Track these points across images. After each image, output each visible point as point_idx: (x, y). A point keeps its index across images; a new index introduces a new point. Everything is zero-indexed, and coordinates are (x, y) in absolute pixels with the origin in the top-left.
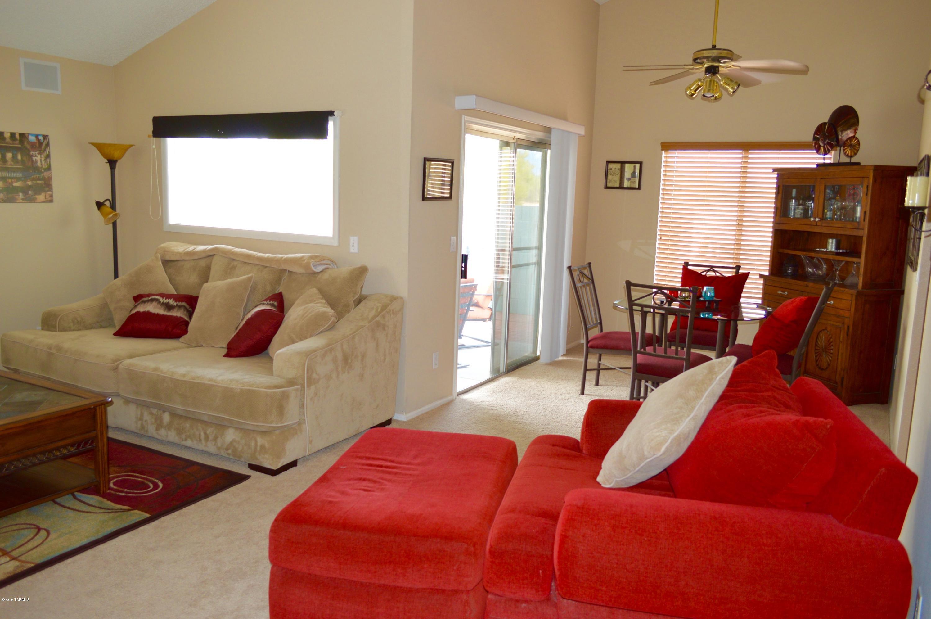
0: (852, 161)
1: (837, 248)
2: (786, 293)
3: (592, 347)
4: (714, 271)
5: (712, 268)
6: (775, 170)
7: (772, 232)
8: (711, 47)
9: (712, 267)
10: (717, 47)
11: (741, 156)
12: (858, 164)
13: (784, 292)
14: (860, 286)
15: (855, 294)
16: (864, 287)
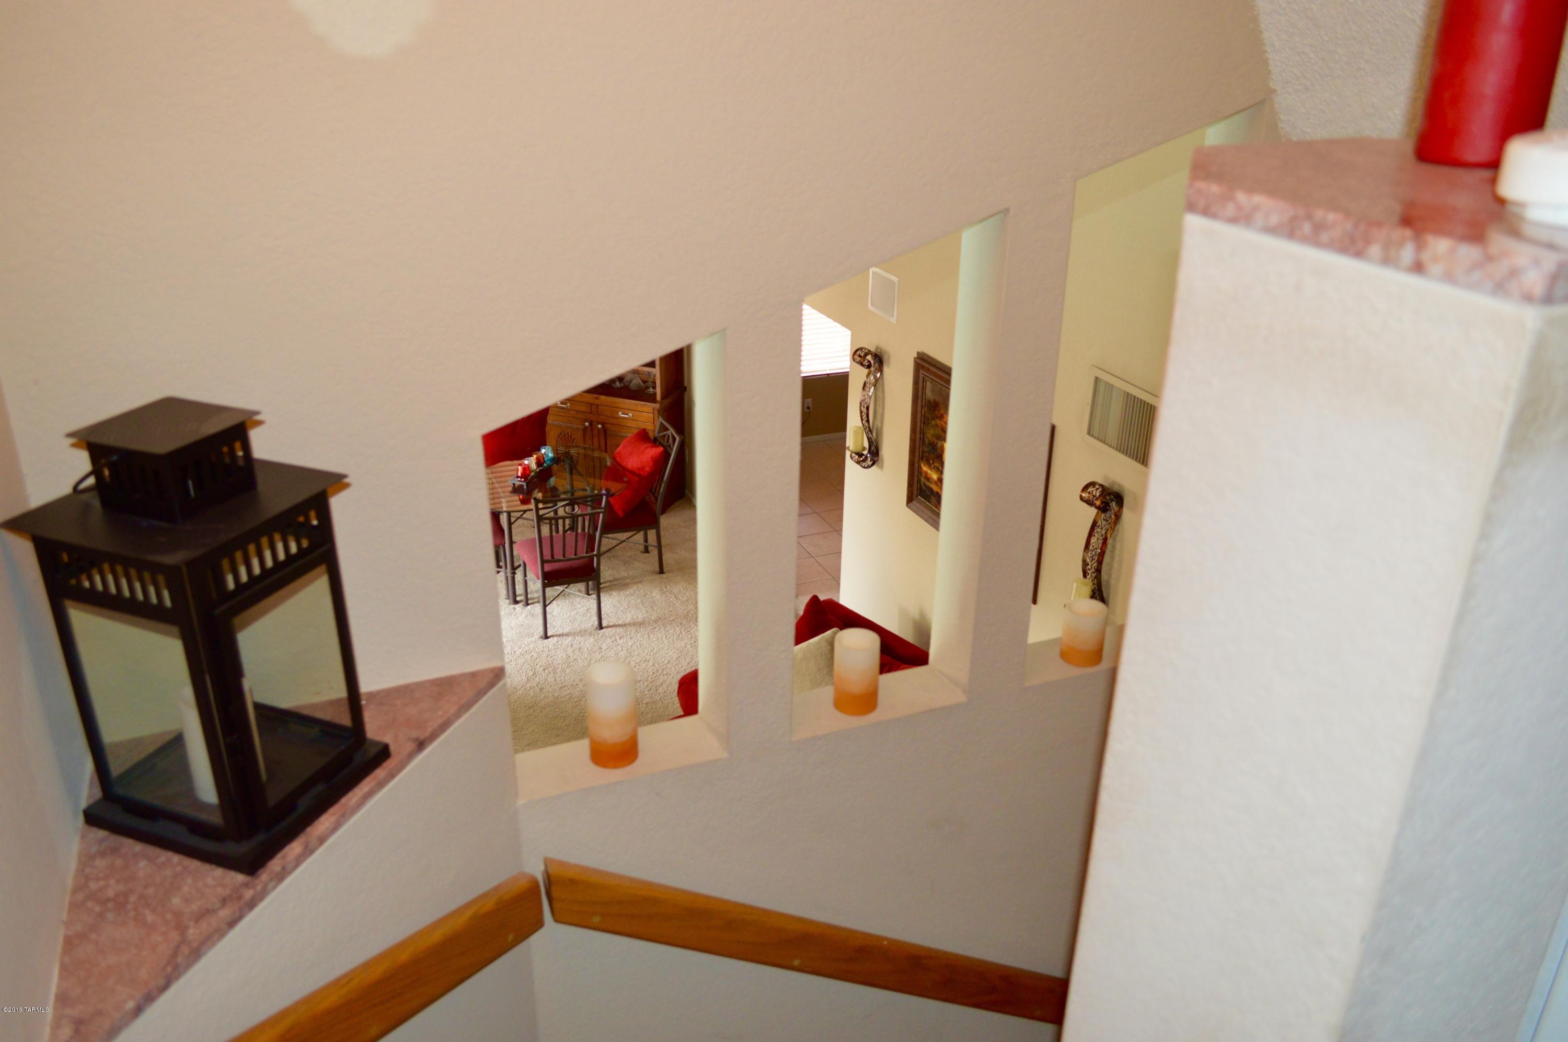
2: (569, 405)
14: (659, 397)
15: (659, 408)
16: (663, 398)
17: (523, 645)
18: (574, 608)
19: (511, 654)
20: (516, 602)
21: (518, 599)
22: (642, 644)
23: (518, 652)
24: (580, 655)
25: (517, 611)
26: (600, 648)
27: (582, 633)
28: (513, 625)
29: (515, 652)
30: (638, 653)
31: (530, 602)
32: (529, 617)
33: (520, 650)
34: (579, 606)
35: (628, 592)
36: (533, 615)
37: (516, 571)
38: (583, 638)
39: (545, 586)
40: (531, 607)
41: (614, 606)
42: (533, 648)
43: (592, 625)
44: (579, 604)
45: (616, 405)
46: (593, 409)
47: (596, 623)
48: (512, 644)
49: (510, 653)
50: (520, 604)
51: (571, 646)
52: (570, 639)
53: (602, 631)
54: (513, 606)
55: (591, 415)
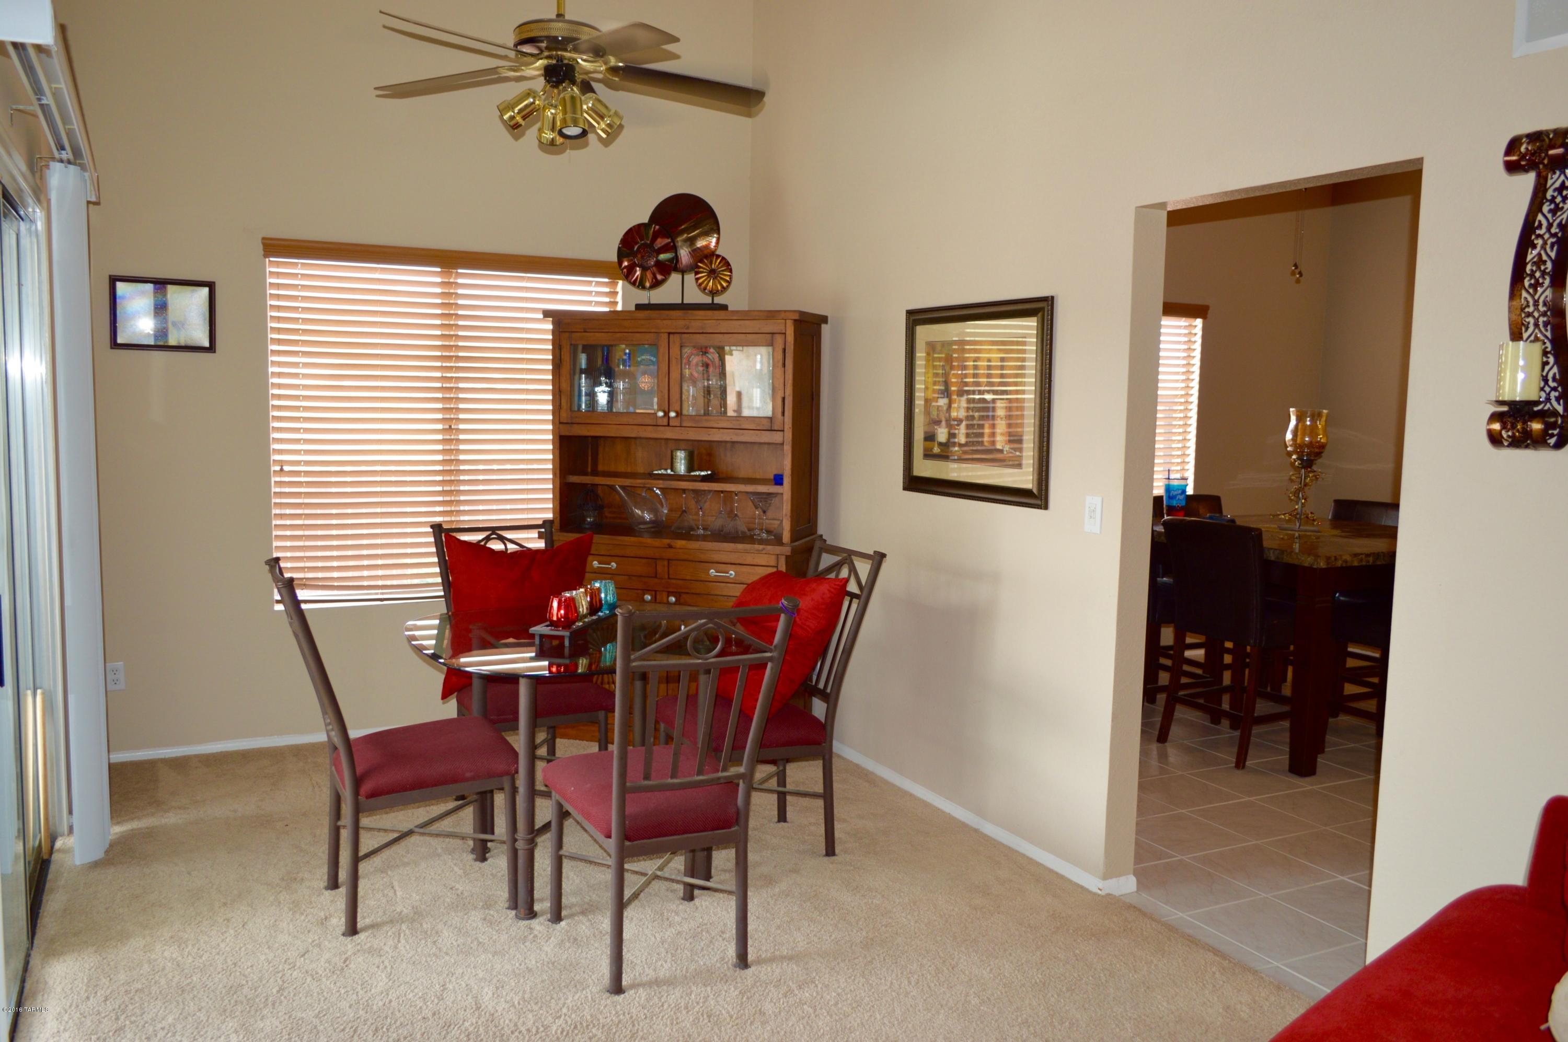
0: (715, 302)
1: (690, 468)
2: (614, 565)
3: (373, 795)
4: (502, 539)
5: (494, 532)
6: (547, 314)
7: (553, 442)
8: (554, 17)
9: (493, 530)
10: (567, 17)
11: (439, 280)
12: (724, 307)
13: (609, 564)
14: (786, 537)
15: (789, 554)
16: (794, 539)
17: (565, 1010)
18: (667, 923)
19: (537, 1032)
20: (531, 914)
21: (537, 907)
22: (858, 998)
23: (554, 1028)
24: (716, 1029)
25: (535, 932)
26: (761, 1013)
27: (706, 976)
28: (532, 963)
29: (546, 1028)
30: (858, 1021)
31: (564, 913)
32: (567, 944)
33: (560, 1022)
34: (677, 919)
35: (777, 890)
36: (575, 939)
37: (539, 840)
38: (709, 989)
39: (623, 856)
40: (568, 924)
41: (758, 918)
42: (591, 1016)
43: (723, 959)
44: (677, 914)
45: (703, 557)
46: (659, 569)
47: (731, 951)
48: (536, 1008)
49: (534, 1030)
50: (541, 919)
51: (686, 1008)
52: (678, 992)
53: (749, 971)
54: (527, 922)
55: (656, 580)
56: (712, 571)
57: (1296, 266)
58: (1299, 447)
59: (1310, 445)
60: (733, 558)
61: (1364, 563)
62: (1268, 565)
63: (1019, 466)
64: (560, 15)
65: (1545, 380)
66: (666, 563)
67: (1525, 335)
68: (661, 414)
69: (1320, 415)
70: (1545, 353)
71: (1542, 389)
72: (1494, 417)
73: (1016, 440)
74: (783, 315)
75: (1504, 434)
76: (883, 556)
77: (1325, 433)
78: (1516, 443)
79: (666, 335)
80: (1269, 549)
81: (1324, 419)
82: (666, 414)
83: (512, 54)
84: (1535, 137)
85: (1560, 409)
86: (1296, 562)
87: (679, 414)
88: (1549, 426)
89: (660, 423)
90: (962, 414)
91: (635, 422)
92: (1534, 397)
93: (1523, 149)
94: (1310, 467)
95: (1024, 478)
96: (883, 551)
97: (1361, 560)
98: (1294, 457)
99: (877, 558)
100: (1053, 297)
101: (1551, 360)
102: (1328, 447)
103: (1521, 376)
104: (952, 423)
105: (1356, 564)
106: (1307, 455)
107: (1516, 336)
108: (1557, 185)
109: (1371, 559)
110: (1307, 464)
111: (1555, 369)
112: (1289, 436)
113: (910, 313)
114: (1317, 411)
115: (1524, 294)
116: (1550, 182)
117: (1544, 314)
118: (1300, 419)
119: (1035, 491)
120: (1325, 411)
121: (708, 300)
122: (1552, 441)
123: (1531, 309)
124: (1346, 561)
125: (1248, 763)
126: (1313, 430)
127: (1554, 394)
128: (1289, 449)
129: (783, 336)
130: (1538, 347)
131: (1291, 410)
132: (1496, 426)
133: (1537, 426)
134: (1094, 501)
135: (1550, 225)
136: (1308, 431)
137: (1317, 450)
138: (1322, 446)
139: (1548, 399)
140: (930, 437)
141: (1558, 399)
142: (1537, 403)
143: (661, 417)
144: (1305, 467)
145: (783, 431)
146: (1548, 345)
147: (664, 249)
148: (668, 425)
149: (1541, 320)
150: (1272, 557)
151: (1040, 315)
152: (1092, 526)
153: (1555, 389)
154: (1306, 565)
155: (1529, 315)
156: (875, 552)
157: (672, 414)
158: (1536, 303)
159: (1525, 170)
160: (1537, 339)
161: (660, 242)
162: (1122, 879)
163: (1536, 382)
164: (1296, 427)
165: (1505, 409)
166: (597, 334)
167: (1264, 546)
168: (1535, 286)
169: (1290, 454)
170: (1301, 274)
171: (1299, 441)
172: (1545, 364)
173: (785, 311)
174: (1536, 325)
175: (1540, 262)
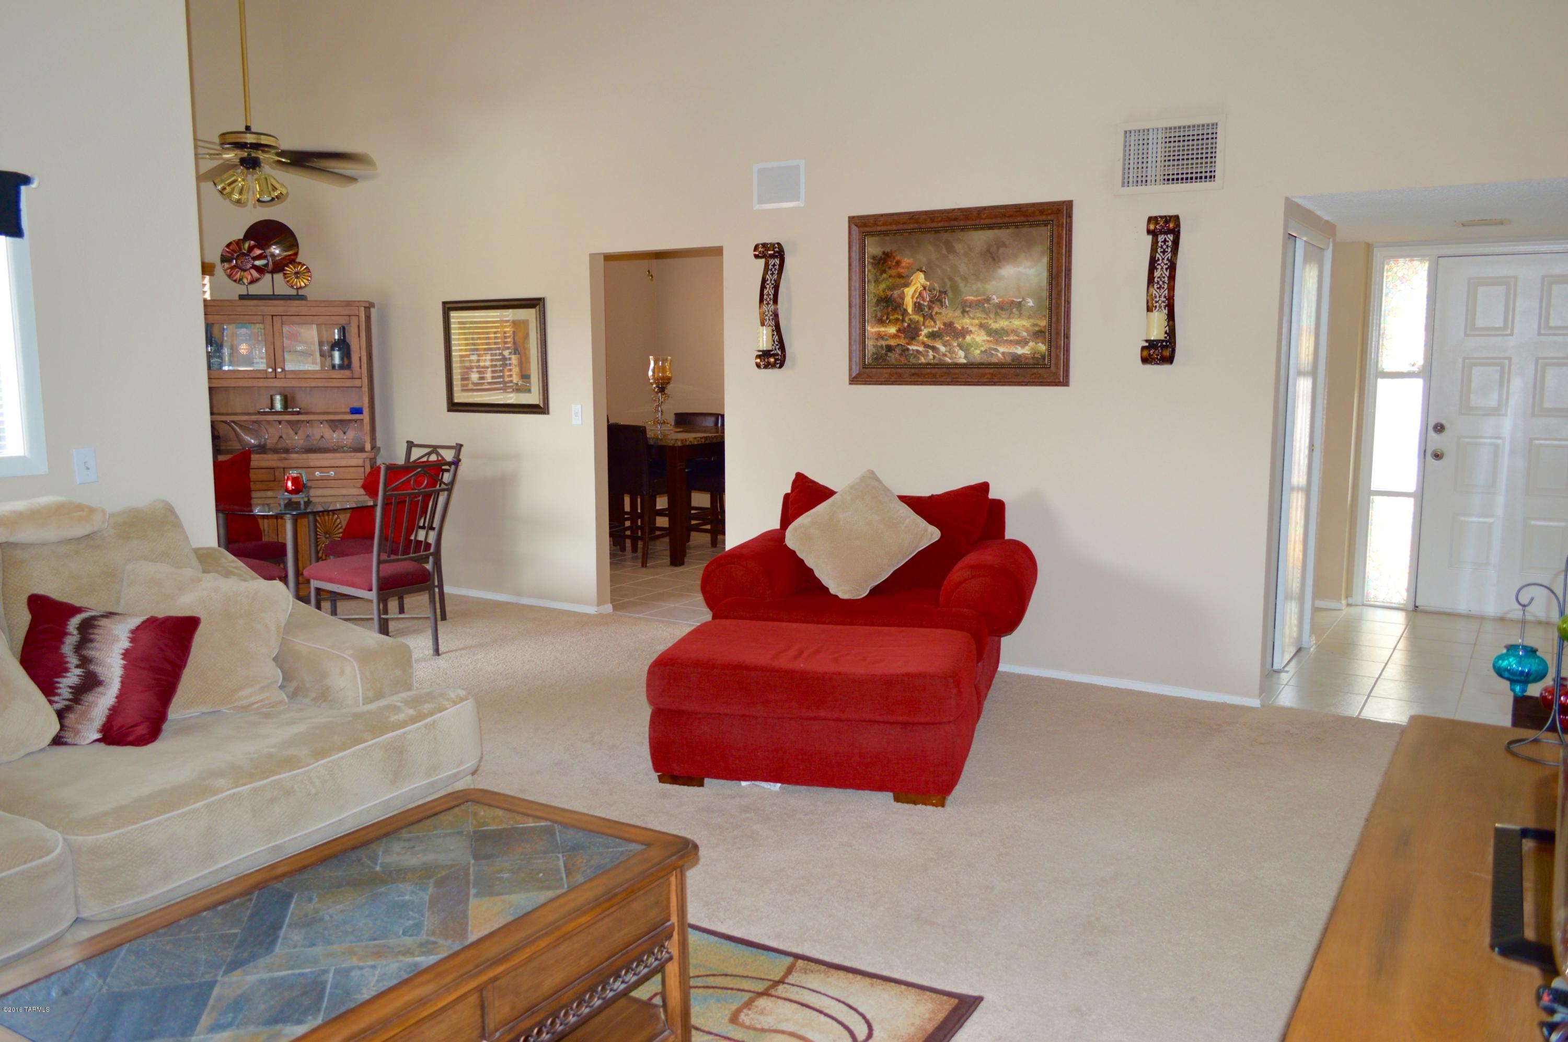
0: (300, 294)
1: (286, 407)
8: (243, 129)
10: (253, 130)
12: (307, 298)
14: (368, 447)
16: (371, 448)
45: (310, 464)
55: (275, 483)
56: (317, 473)
57: (649, 271)
58: (657, 380)
59: (662, 378)
60: (333, 463)
61: (700, 443)
62: (650, 447)
63: (529, 391)
64: (248, 128)
65: (774, 342)
66: (282, 470)
67: (766, 324)
68: (270, 370)
69: (667, 360)
70: (773, 331)
71: (773, 345)
72: (758, 357)
73: (525, 377)
74: (357, 304)
75: (761, 363)
76: (461, 446)
77: (671, 372)
78: (766, 367)
79: (271, 317)
80: (650, 438)
81: (668, 362)
82: (275, 370)
83: (218, 148)
84: (764, 245)
85: (780, 353)
86: (665, 444)
87: (283, 370)
88: (776, 360)
89: (269, 376)
90: (488, 364)
91: (250, 376)
92: (770, 349)
93: (760, 249)
94: (664, 391)
95: (533, 398)
96: (462, 443)
97: (698, 441)
98: (654, 386)
99: (458, 446)
100: (544, 298)
101: (775, 333)
102: (673, 379)
103: (765, 337)
104: (481, 371)
105: (696, 443)
106: (661, 384)
107: (763, 324)
108: (772, 264)
109: (703, 440)
110: (662, 390)
111: (777, 337)
112: (650, 373)
113: (444, 303)
114: (665, 357)
115: (764, 307)
116: (770, 262)
117: (771, 315)
118: (656, 362)
119: (542, 405)
120: (669, 358)
121: (294, 292)
122: (778, 366)
123: (767, 313)
124: (691, 442)
125: (648, 565)
126: (663, 369)
127: (777, 347)
128: (651, 381)
129: (357, 317)
130: (770, 329)
131: (651, 357)
132: (758, 360)
133: (772, 360)
134: (577, 408)
135: (771, 280)
136: (661, 370)
137: (667, 381)
138: (669, 379)
139: (776, 349)
140: (465, 378)
141: (779, 349)
142: (772, 351)
143: (271, 372)
144: (660, 392)
145: (361, 378)
146: (774, 328)
147: (259, 257)
148: (276, 378)
149: (771, 317)
150: (651, 442)
151: (538, 307)
152: (577, 421)
153: (777, 345)
154: (671, 445)
155: (766, 315)
156: (457, 444)
157: (279, 370)
158: (768, 311)
159: (761, 257)
160: (770, 325)
161: (258, 252)
162: (606, 606)
163: (771, 342)
164: (654, 367)
165: (761, 353)
166: (215, 316)
167: (648, 436)
168: (768, 304)
169: (652, 384)
170: (652, 276)
171: (656, 376)
172: (773, 335)
173: (359, 301)
174: (769, 320)
175: (769, 295)
